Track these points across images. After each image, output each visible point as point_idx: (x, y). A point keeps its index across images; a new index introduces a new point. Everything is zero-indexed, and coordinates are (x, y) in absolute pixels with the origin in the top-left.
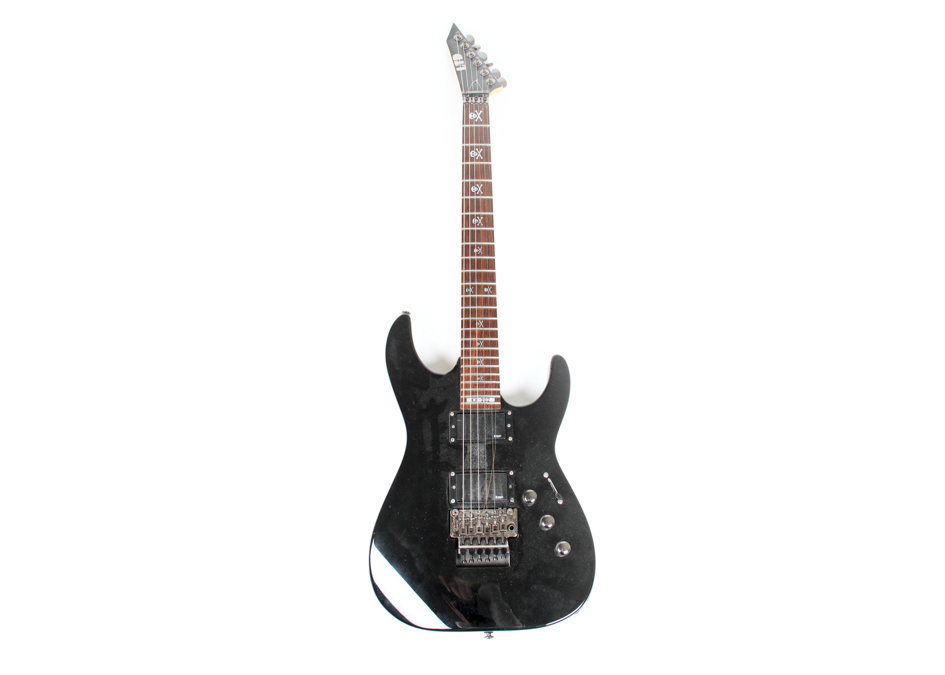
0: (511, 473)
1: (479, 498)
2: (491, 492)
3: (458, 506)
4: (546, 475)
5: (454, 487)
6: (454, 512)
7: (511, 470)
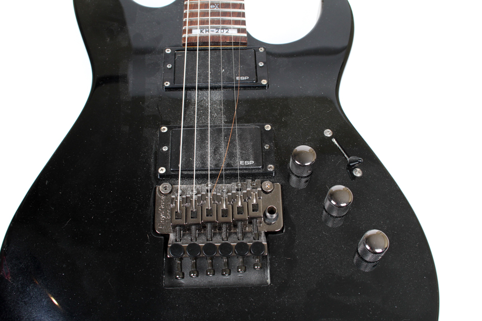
0: (268, 127)
1: (209, 164)
2: (231, 155)
3: (170, 177)
4: (328, 133)
5: (165, 149)
6: (163, 188)
7: (268, 123)
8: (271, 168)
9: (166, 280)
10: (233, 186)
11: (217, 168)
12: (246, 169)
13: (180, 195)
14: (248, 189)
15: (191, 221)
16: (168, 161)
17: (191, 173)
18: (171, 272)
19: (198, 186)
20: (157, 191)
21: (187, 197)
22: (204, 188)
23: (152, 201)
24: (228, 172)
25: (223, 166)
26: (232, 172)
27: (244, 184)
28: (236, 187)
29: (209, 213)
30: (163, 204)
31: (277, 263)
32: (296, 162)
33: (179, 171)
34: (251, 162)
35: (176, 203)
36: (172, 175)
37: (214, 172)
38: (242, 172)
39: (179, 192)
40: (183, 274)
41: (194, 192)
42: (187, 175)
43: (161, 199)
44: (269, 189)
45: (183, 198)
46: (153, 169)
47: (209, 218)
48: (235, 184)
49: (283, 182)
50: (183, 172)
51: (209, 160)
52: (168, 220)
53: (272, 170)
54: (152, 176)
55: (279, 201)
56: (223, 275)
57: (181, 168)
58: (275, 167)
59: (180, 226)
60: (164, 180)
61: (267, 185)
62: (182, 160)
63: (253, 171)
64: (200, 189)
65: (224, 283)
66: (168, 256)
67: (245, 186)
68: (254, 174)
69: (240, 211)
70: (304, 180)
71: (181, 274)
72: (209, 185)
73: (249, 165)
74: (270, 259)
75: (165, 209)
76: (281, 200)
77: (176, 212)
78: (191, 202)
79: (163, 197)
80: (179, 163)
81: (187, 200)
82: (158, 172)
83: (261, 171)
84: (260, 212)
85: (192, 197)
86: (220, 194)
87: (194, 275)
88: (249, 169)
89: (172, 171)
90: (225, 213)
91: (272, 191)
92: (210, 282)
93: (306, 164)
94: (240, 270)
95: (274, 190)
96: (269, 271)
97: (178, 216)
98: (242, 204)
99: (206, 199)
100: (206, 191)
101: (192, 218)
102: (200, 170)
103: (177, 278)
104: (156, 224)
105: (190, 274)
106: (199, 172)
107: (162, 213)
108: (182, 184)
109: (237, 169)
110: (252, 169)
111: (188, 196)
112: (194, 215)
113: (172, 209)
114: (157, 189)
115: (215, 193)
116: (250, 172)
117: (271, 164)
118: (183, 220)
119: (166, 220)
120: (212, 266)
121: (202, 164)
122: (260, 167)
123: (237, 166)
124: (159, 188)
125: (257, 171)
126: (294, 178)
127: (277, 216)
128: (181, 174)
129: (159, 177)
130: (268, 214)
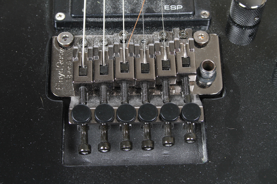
1: (123, 9)
3: (71, 25)
6: (62, 38)
8: (205, 14)
9: (65, 157)
10: (156, 36)
11: (133, 14)
12: (172, 16)
13: (85, 47)
14: (176, 39)
15: (100, 78)
16: (68, 5)
17: (99, 20)
18: (72, 147)
19: (109, 36)
20: (54, 42)
21: (94, 49)
22: (116, 38)
23: (46, 55)
24: (148, 19)
25: (142, 10)
26: (154, 19)
27: (170, 34)
28: (159, 38)
29: (125, 68)
30: (61, 60)
31: (216, 134)
32: (240, 4)
33: (83, 17)
34: (179, 7)
35: (79, 56)
36: (74, 22)
37: (129, 19)
38: (167, 19)
39: (84, 43)
40: (90, 147)
41: (104, 43)
42: (94, 22)
43: (58, 52)
44: (202, 41)
45: (89, 50)
46: (47, 16)
47: (125, 75)
48: (158, 33)
49: (222, 33)
50: (89, 19)
51: (123, 3)
52: (68, 79)
53: (206, 17)
54: (46, 24)
55: (217, 56)
56: (144, 149)
57: (86, 14)
58: (211, 14)
59: (85, 85)
60: (62, 29)
61: (201, 36)
62: (87, 4)
63: (182, 19)
64: (111, 39)
65: (144, 162)
66: (70, 123)
67: (171, 36)
68: (183, 22)
69: (166, 66)
70: (249, 32)
71: (87, 146)
72: (124, 35)
73: (176, 11)
74: (206, 130)
75: (65, 66)
76: (219, 56)
77: (80, 67)
78: (100, 54)
79: (61, 50)
80: (83, 7)
81: (96, 52)
82: (54, 19)
83: (192, 18)
84: (193, 67)
85: (101, 48)
86: (138, 45)
87: (104, 149)
88: (176, 16)
89: (74, 17)
90: (146, 69)
91: (207, 43)
92: (125, 160)
93: (252, 7)
94: (166, 142)
95: (210, 42)
96: (204, 147)
97: (82, 72)
98: (168, 58)
99: (119, 51)
100: (119, 41)
101: (101, 74)
102: (111, 17)
103: (81, 153)
104: (52, 85)
105: (99, 146)
106: (109, 20)
107: (61, 71)
108: (86, 34)
109: (161, 16)
110: (180, 16)
111: (95, 46)
112: (104, 71)
113: (74, 63)
114: (54, 40)
115: (132, 43)
116: (177, 19)
117: (206, 10)
118: (89, 77)
119: (66, 79)
120: (129, 137)
121: (114, 8)
122: (191, 13)
123: (160, 12)
124: (56, 38)
125: (186, 19)
126: (235, 30)
127: (215, 75)
128: (86, 21)
129: (56, 26)
130: (203, 71)
